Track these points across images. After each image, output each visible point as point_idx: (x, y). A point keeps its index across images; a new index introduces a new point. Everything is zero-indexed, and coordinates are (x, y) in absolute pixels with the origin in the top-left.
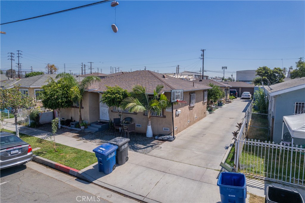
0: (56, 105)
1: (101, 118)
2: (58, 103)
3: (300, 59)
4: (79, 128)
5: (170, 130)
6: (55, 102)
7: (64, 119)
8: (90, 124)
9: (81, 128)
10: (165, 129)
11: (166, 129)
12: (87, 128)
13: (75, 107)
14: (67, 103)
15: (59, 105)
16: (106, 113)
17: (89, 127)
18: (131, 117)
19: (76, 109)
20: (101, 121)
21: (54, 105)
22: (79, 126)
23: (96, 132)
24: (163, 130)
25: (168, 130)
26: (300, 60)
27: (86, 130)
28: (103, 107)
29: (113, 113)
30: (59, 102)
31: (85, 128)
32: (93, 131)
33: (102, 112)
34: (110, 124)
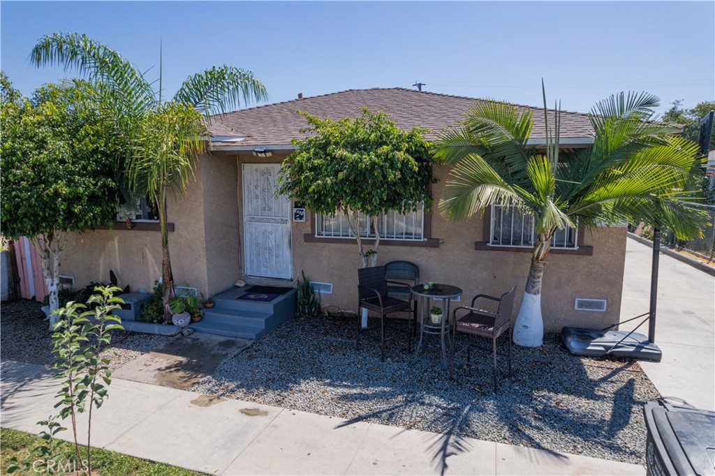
0: (37, 215)
1: (248, 272)
2: (49, 204)
3: (674, 103)
4: (160, 322)
5: (608, 306)
6: (30, 197)
7: (69, 281)
8: (210, 301)
9: (175, 321)
10: (581, 304)
11: (590, 305)
12: (201, 317)
13: (129, 225)
14: (96, 205)
15: (56, 210)
16: (277, 246)
17: (210, 314)
18: (411, 259)
19: (133, 233)
20: (254, 282)
21: (25, 215)
22: (161, 311)
23: (260, 336)
24: (576, 308)
25: (599, 305)
26: (673, 106)
27: (202, 332)
28: (259, 221)
29: (310, 245)
30: (57, 194)
31: (192, 321)
32: (240, 334)
33: (257, 245)
34: (300, 293)
